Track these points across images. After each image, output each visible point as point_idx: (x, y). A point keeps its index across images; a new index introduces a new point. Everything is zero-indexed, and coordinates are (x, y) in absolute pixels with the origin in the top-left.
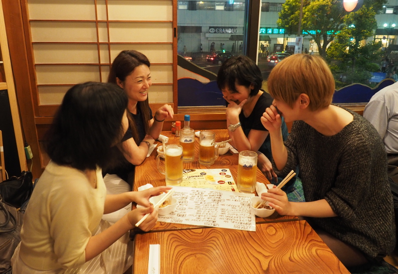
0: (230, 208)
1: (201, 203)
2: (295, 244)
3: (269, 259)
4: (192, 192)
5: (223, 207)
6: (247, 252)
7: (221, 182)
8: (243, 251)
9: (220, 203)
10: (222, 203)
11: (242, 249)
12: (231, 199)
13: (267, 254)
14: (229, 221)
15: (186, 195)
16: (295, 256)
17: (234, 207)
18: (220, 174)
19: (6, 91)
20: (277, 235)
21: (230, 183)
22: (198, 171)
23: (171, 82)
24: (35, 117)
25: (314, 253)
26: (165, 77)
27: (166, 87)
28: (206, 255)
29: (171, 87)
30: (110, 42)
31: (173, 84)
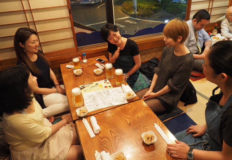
0: (114, 96)
1: (102, 97)
2: (139, 111)
3: (130, 119)
4: (96, 94)
5: (112, 96)
6: (122, 118)
7: (106, 87)
8: (120, 118)
9: (110, 95)
10: (111, 95)
11: (119, 117)
12: (113, 92)
13: (129, 117)
14: (117, 102)
15: (94, 95)
16: (139, 116)
17: (116, 95)
18: (104, 82)
20: (132, 108)
21: (110, 87)
22: (94, 83)
23: (72, 36)
25: (146, 113)
26: (69, 34)
27: (70, 40)
28: (106, 123)
29: (73, 39)
30: (35, 20)
31: (74, 38)
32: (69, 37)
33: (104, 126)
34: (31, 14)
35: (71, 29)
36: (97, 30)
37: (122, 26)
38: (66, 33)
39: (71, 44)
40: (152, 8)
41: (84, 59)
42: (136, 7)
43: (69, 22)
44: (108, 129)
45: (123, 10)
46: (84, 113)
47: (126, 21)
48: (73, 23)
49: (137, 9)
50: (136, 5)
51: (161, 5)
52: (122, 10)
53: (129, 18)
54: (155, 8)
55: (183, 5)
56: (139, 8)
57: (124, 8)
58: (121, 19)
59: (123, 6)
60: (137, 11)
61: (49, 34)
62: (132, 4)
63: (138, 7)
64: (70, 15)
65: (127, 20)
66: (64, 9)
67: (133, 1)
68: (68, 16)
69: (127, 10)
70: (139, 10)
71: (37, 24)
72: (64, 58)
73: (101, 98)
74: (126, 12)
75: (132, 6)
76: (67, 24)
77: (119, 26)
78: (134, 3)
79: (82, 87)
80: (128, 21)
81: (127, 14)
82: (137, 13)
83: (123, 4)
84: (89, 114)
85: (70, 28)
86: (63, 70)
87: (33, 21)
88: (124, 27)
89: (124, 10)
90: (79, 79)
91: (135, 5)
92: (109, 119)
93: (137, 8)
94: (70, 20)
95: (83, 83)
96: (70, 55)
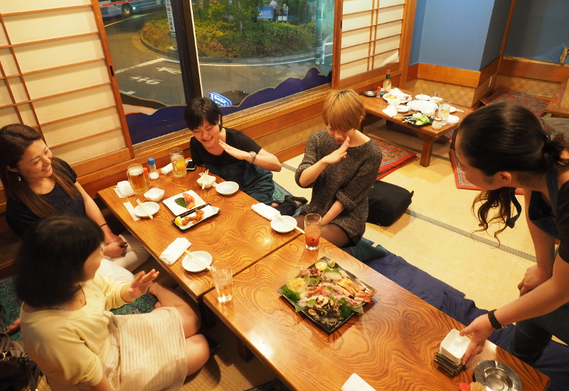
26: (111, 121)
30: (31, 99)
31: (122, 128)
32: (112, 127)
34: (21, 85)
36: (166, 105)
37: (151, 81)
39: (116, 143)
40: (214, 35)
41: (153, 171)
45: (146, 42)
47: (161, 70)
48: (119, 97)
51: (233, 27)
52: (144, 44)
53: (165, 62)
54: (221, 34)
55: (283, 24)
57: (147, 39)
58: (145, 64)
59: (145, 32)
62: (168, 28)
64: (113, 78)
65: (161, 68)
66: (97, 66)
68: (108, 81)
69: (156, 42)
71: (38, 107)
74: (154, 46)
75: (167, 33)
76: (106, 99)
77: (145, 82)
80: (164, 69)
81: (157, 51)
83: (145, 29)
85: (114, 106)
87: (26, 100)
88: (156, 83)
89: (150, 42)
94: (113, 89)
96: (118, 168)
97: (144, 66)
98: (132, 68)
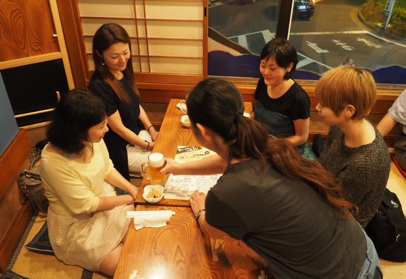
19: (61, 60)
22: (204, 150)
23: (202, 56)
24: (86, 80)
26: (196, 51)
27: (197, 60)
28: (180, 230)
29: (201, 61)
30: (147, 18)
31: (204, 59)
32: (197, 56)
33: (173, 232)
35: (201, 43)
36: (252, 53)
37: (347, 47)
38: (193, 47)
39: (197, 69)
42: (390, 14)
43: (202, 29)
44: (176, 242)
45: (361, 15)
46: (155, 197)
47: (360, 40)
49: (391, 18)
50: (391, 9)
52: (359, 16)
53: (367, 34)
56: (397, 17)
57: (363, 13)
58: (350, 32)
59: (364, 7)
60: (391, 22)
61: (165, 44)
62: (384, 7)
63: (395, 14)
64: (205, 18)
65: (361, 38)
67: (388, 2)
68: (202, 19)
69: (368, 17)
70: (394, 21)
71: (150, 25)
72: (180, 89)
73: (200, 180)
74: (366, 20)
75: (382, 11)
76: (197, 32)
77: (341, 46)
78: (388, 5)
79: (181, 149)
80: (363, 40)
81: (366, 25)
82: (389, 26)
83: (365, 5)
84: (164, 202)
85: (201, 40)
86: (171, 110)
87: (144, 18)
88: (350, 49)
90: (185, 133)
91: (388, 11)
92: (188, 226)
93: (392, 16)
94: (204, 26)
95: (186, 143)
97: (348, 34)
98: (338, 33)
